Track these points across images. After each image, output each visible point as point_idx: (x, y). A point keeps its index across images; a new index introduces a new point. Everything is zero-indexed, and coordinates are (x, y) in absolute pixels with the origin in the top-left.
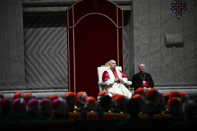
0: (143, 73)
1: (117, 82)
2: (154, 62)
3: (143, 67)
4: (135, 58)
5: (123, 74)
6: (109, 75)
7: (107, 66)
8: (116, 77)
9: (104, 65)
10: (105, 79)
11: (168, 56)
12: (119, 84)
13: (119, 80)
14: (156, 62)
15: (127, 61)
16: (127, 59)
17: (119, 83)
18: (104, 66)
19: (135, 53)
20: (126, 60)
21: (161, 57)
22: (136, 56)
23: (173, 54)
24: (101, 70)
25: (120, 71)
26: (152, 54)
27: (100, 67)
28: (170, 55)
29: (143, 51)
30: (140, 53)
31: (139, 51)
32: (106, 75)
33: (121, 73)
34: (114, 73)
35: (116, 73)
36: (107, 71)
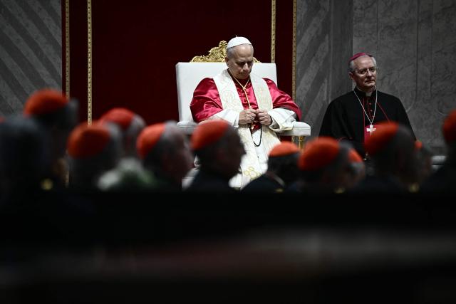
0: (369, 94)
1: (249, 125)
2: (436, 52)
3: (371, 69)
4: (354, 33)
5: (278, 94)
6: (218, 95)
7: (216, 60)
8: (245, 105)
9: (206, 54)
10: (202, 113)
12: (258, 132)
13: (257, 118)
14: (445, 54)
15: (325, 45)
16: (327, 37)
17: (256, 129)
18: (204, 61)
19: (358, 13)
22: (362, 24)
24: (190, 74)
25: (266, 80)
27: (188, 60)
29: (391, 6)
30: (379, 15)
31: (375, 5)
32: (207, 96)
33: (270, 89)
34: (242, 88)
35: (248, 90)
36: (212, 80)
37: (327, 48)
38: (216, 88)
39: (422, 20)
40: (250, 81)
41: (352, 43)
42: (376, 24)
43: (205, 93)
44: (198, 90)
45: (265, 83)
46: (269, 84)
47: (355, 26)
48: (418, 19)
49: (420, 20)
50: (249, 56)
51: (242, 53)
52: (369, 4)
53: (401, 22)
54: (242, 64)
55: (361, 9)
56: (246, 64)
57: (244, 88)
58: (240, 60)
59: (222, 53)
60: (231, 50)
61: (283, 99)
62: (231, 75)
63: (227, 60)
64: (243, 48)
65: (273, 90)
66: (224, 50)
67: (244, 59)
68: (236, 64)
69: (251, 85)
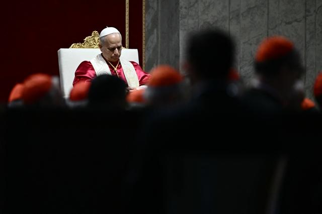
2: (244, 43)
4: (181, 27)
5: (142, 74)
6: (95, 75)
7: (90, 46)
9: (82, 42)
11: (289, 23)
14: (251, 44)
15: (154, 37)
16: (155, 31)
18: (81, 47)
19: (183, 11)
20: (150, 33)
21: (268, 28)
22: (186, 20)
23: (305, 17)
25: (132, 62)
26: (238, 16)
27: (68, 47)
28: (296, 21)
29: (209, 6)
30: (199, 12)
31: (196, 5)
32: (87, 75)
33: (136, 70)
34: (113, 69)
35: (119, 71)
36: (90, 62)
37: (155, 40)
38: (93, 69)
39: (232, 18)
40: (120, 63)
41: (178, 35)
42: (197, 20)
43: (85, 73)
44: (78, 71)
45: (132, 65)
46: (134, 66)
47: (180, 22)
48: (229, 17)
49: (231, 17)
50: (119, 42)
51: (113, 40)
52: (192, 4)
53: (216, 19)
54: (113, 49)
55: (186, 8)
56: (117, 49)
57: (116, 69)
58: (111, 47)
59: (95, 41)
60: (103, 38)
61: (146, 78)
62: (105, 59)
63: (100, 46)
64: (114, 36)
65: (138, 70)
66: (96, 39)
67: (114, 45)
68: (108, 50)
69: (121, 66)
